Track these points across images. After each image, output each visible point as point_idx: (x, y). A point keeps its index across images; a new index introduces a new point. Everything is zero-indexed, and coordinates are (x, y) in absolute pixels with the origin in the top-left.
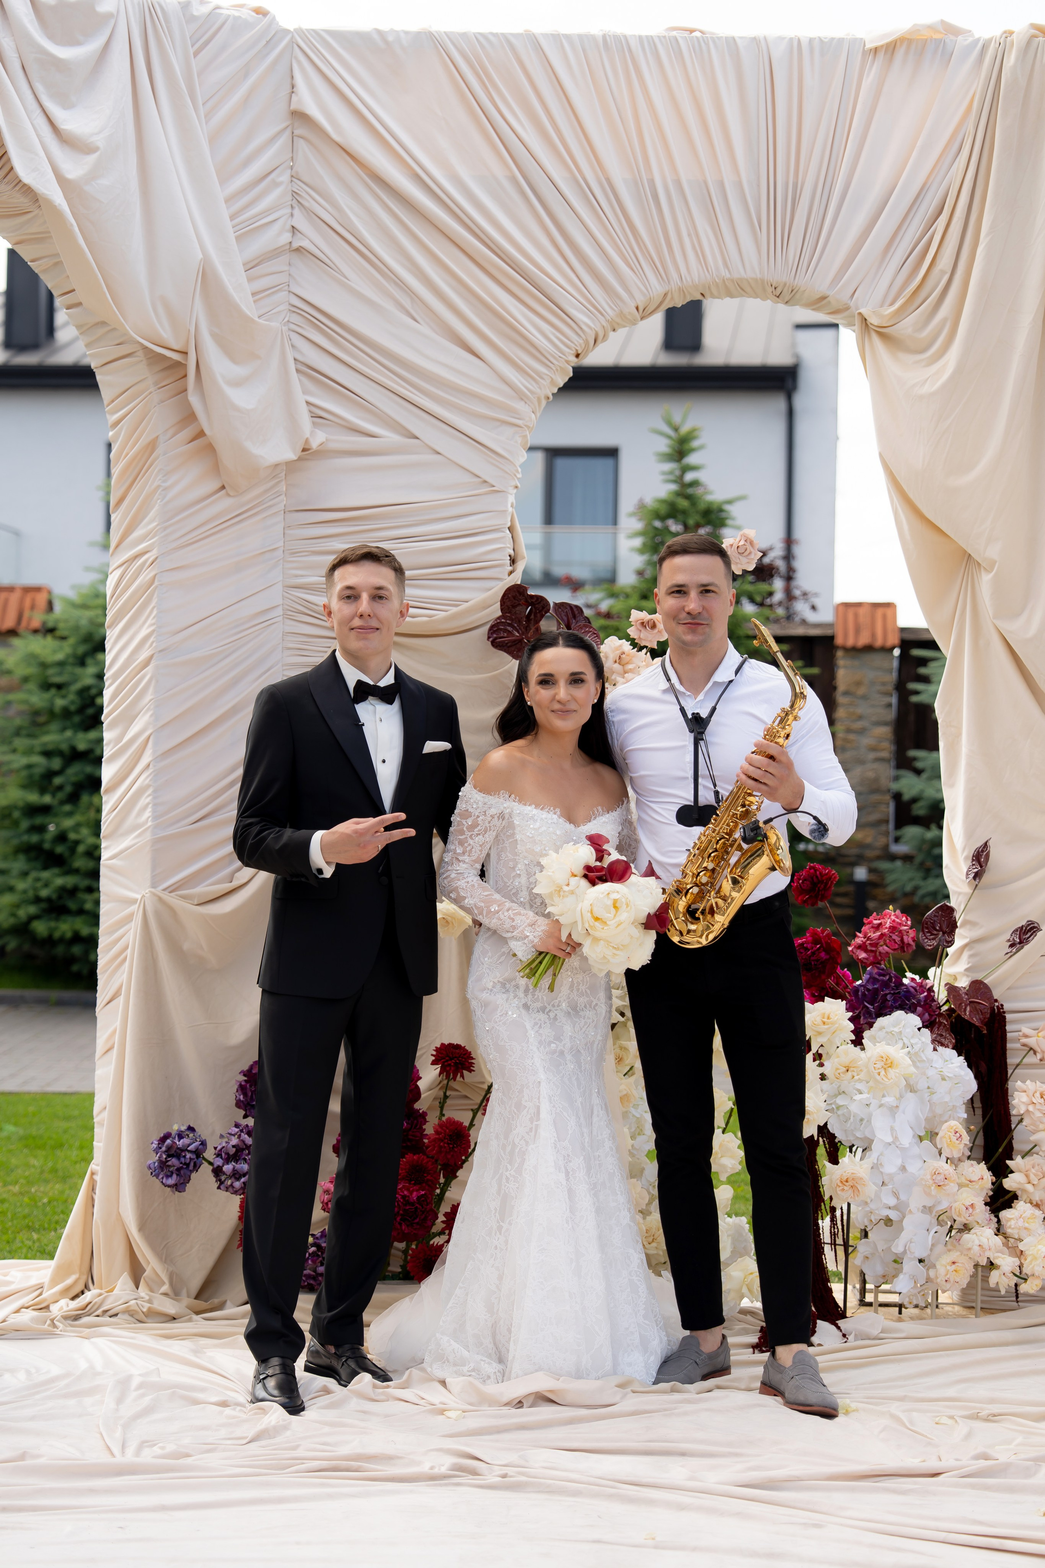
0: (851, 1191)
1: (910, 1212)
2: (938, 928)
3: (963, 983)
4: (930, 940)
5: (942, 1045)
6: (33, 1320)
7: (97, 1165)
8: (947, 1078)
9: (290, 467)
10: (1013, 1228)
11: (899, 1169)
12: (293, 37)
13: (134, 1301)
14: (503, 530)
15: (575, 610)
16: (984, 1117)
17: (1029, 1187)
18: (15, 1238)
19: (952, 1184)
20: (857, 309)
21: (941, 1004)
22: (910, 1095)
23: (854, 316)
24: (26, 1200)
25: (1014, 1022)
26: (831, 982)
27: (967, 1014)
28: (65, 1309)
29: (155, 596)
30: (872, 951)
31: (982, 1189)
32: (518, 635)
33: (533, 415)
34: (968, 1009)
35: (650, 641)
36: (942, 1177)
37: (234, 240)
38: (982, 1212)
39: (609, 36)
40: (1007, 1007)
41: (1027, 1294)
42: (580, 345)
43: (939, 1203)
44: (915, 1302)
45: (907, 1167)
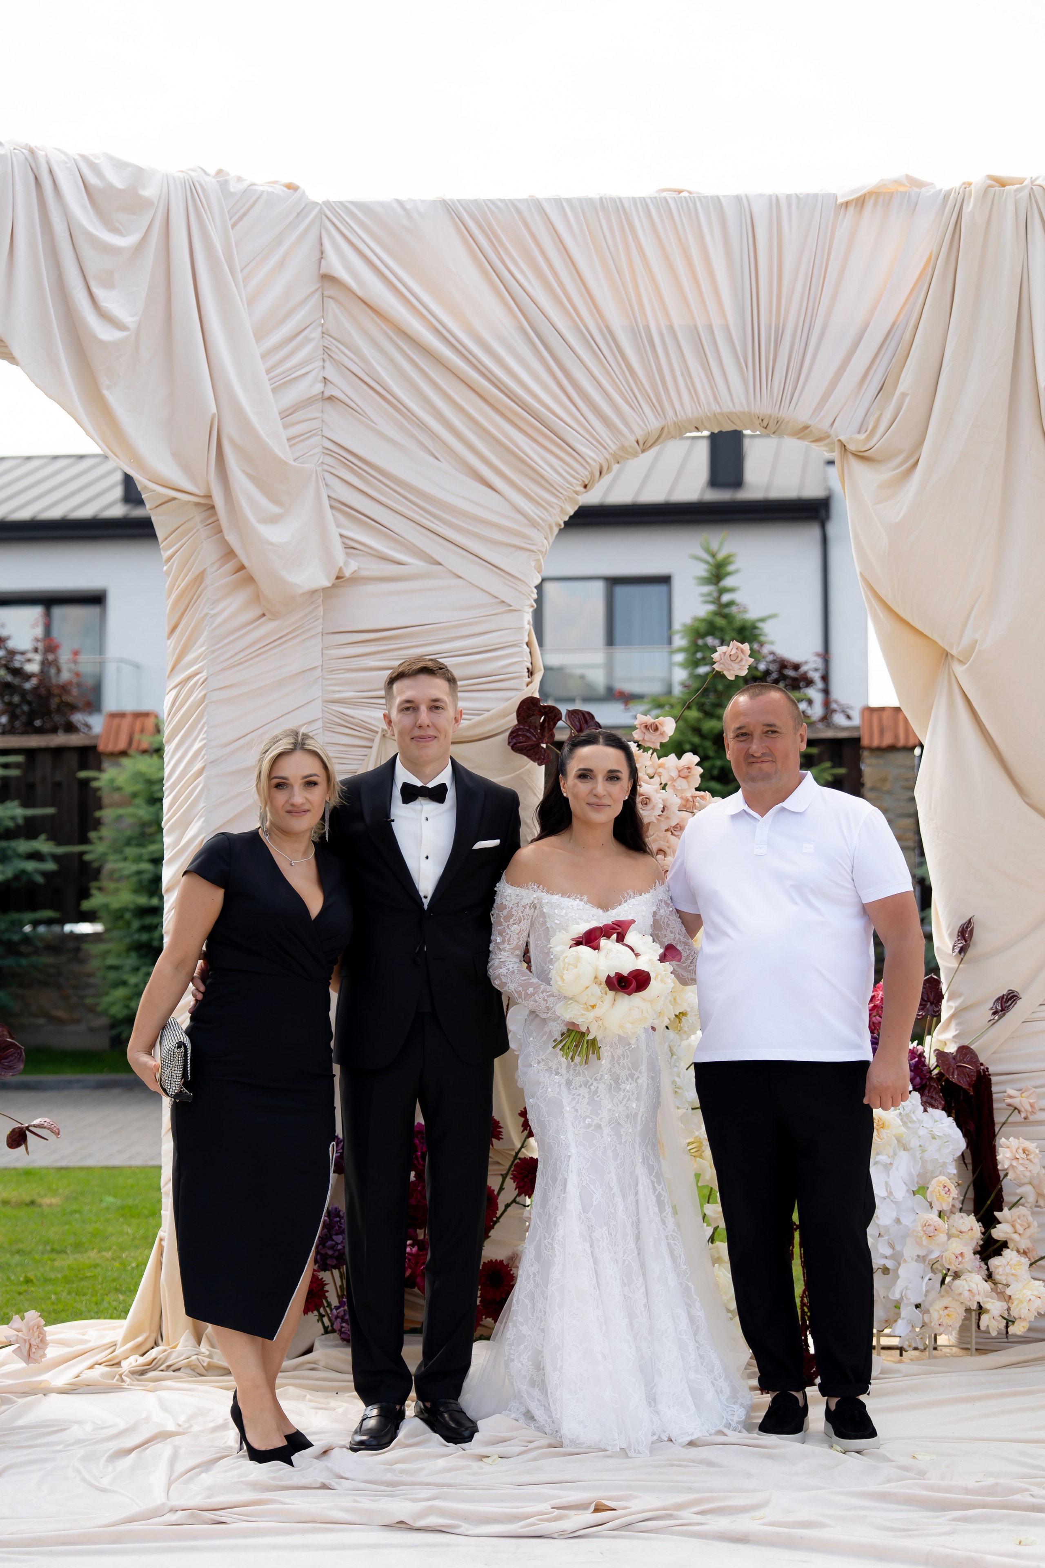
1: (905, 1261)
2: (926, 999)
3: (951, 1049)
5: (933, 1106)
6: (103, 1375)
7: (165, 1232)
8: (937, 1137)
9: (328, 593)
10: (1001, 1275)
11: (894, 1221)
12: (321, 208)
13: (194, 1357)
14: (520, 645)
15: (587, 716)
16: (974, 1172)
17: (1016, 1237)
18: (103, 1300)
19: (942, 1235)
20: (837, 436)
21: (932, 1069)
22: (903, 1154)
23: (834, 444)
24: (117, 1264)
25: (998, 1083)
27: (954, 1079)
28: (134, 1364)
29: (206, 713)
31: (972, 1239)
32: (534, 739)
33: (545, 541)
34: (956, 1073)
35: (653, 742)
36: (932, 1228)
37: (270, 392)
38: (972, 1261)
39: (606, 198)
40: (992, 1069)
41: (1015, 1336)
42: (586, 476)
43: (932, 1252)
44: (914, 1345)
45: (901, 1219)
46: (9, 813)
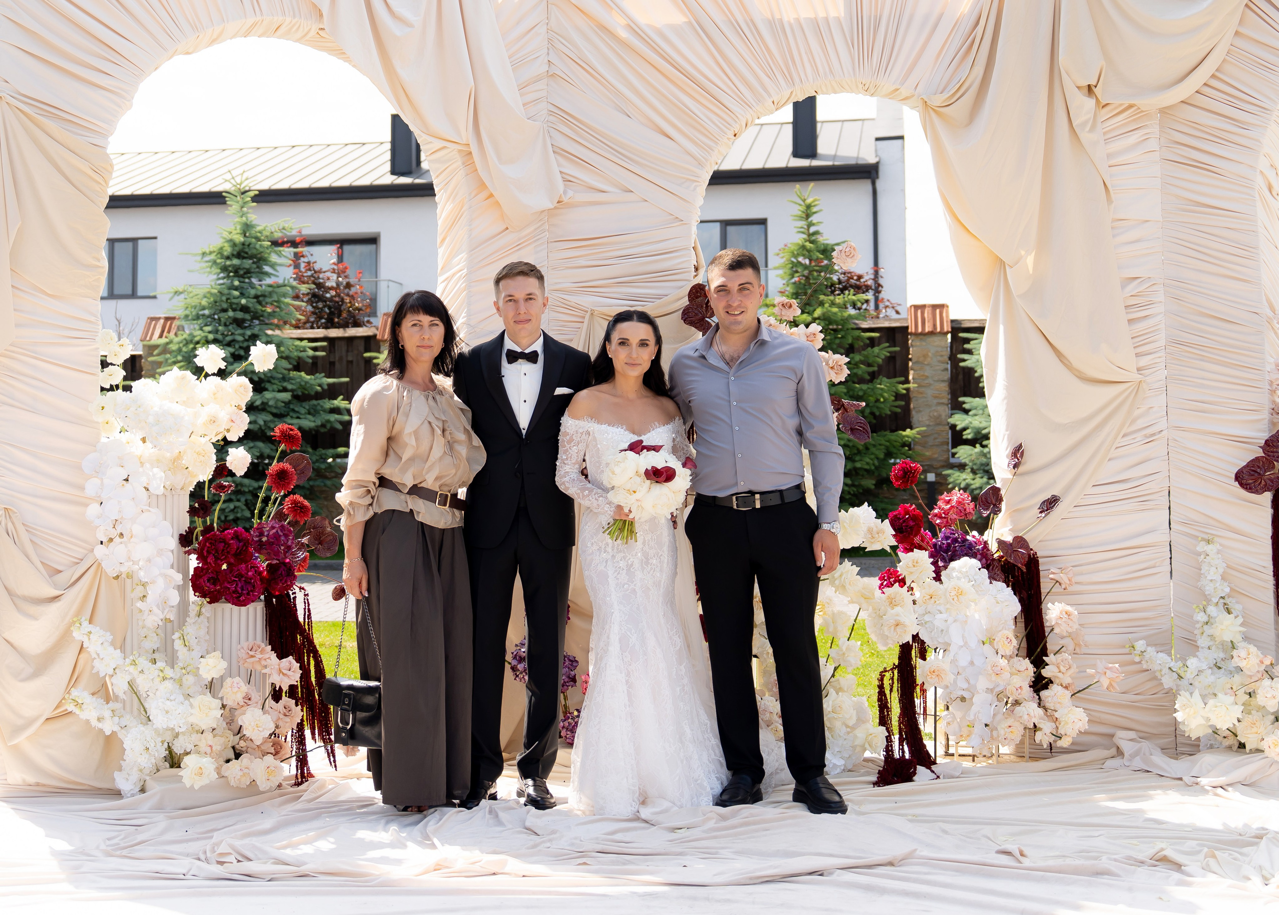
0: (937, 678)
1: (978, 692)
2: (989, 502)
3: (1009, 538)
4: (984, 510)
5: (996, 580)
8: (1000, 602)
9: (551, 213)
10: (1050, 703)
11: (969, 661)
14: (689, 249)
17: (1059, 675)
19: (1006, 673)
20: (920, 96)
21: (993, 552)
25: (1043, 563)
26: (917, 540)
27: (1011, 559)
30: (945, 518)
31: (1027, 676)
32: (701, 315)
34: (1012, 555)
35: (789, 316)
36: (999, 668)
38: (1027, 692)
40: (1039, 554)
41: (1060, 748)
43: (999, 686)
44: (983, 753)
45: (975, 662)
46: (318, 381)
